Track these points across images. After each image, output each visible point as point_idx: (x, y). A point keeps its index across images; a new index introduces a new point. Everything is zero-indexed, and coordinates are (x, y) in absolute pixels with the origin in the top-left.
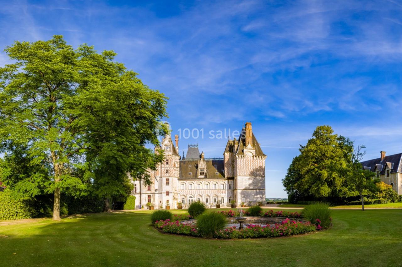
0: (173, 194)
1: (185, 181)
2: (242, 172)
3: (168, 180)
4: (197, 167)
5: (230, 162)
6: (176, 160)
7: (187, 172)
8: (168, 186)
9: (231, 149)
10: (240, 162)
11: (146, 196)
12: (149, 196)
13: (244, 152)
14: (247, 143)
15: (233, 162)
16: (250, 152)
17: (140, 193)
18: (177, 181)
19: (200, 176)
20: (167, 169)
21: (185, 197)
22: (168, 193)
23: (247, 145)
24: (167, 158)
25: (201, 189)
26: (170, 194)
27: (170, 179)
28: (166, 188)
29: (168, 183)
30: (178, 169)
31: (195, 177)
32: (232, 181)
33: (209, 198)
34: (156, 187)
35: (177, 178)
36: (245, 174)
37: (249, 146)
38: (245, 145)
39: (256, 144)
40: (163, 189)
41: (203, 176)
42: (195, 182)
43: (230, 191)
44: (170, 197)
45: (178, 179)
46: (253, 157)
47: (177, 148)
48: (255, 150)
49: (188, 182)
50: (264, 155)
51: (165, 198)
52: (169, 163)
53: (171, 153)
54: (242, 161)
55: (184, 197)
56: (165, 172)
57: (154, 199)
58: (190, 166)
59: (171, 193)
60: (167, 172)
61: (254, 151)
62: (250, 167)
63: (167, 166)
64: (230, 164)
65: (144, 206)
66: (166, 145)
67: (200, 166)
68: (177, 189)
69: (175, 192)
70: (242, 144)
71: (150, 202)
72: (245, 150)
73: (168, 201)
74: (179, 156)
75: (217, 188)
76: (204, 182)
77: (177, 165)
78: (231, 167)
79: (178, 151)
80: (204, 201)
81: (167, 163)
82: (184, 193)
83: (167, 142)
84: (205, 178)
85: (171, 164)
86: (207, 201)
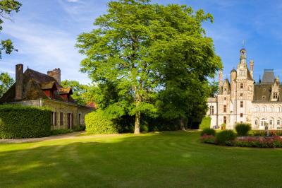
0: (247, 116)
1: (258, 104)
3: (242, 102)
4: (271, 91)
6: (250, 84)
7: (261, 96)
8: (242, 108)
11: (222, 117)
12: (225, 117)
17: (217, 115)
18: (251, 104)
19: (273, 100)
20: (241, 92)
22: (242, 115)
24: (242, 83)
25: (273, 111)
26: (244, 116)
27: (244, 101)
28: (240, 110)
29: (242, 106)
30: (252, 93)
31: (268, 100)
33: (280, 120)
34: (232, 109)
35: (250, 102)
40: (237, 111)
41: (276, 100)
42: (268, 105)
44: (244, 119)
45: (252, 102)
47: (251, 72)
49: (261, 105)
51: (239, 119)
53: (245, 78)
55: (257, 119)
57: (229, 120)
58: (265, 89)
60: (241, 95)
63: (242, 89)
66: (241, 70)
67: (273, 91)
68: (251, 111)
76: (276, 105)
77: (252, 89)
79: (252, 76)
80: (276, 123)
81: (242, 87)
82: (257, 115)
83: (241, 67)
84: (278, 101)
85: (245, 88)
86: (278, 123)
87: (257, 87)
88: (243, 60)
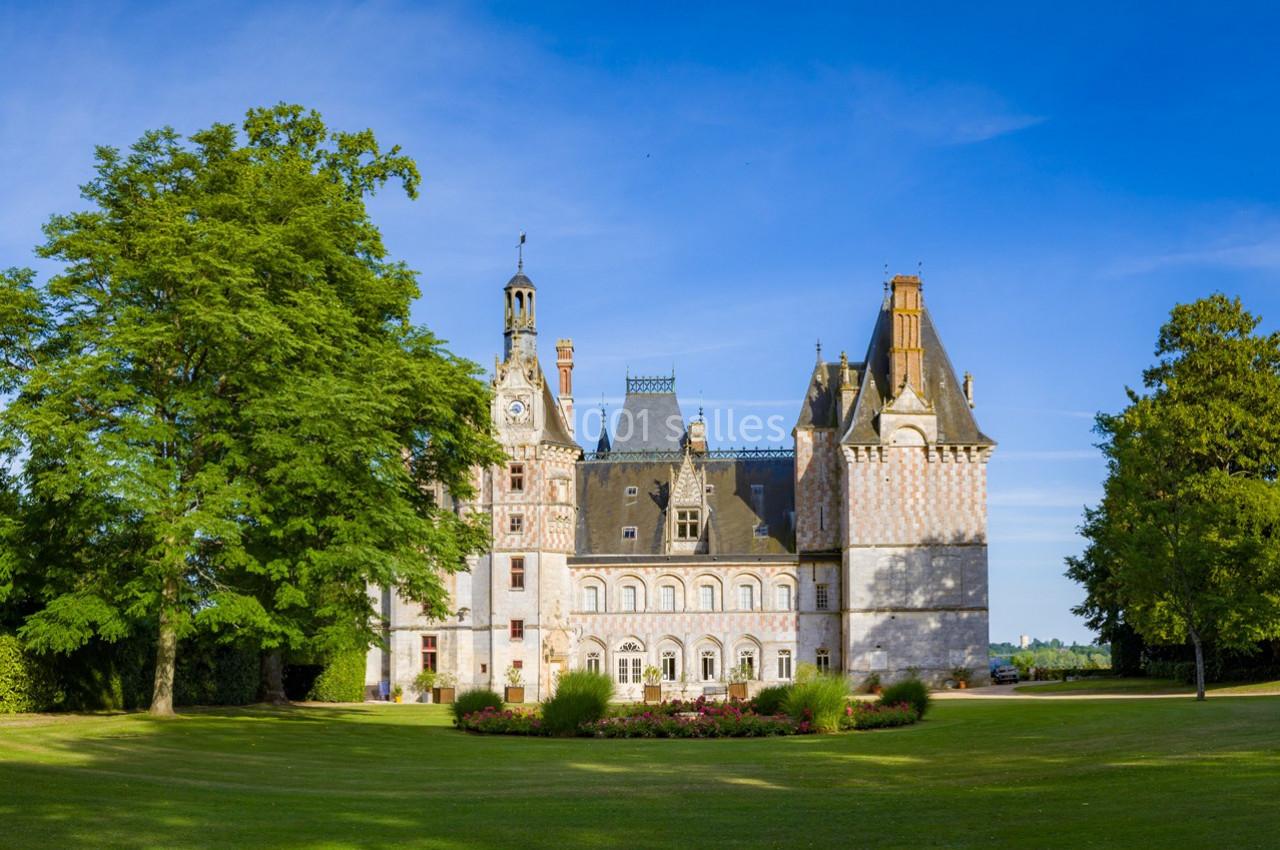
0: (544, 633)
1: (602, 572)
2: (874, 525)
3: (518, 563)
4: (663, 499)
5: (823, 474)
6: (560, 470)
7: (612, 526)
8: (518, 594)
9: (824, 411)
10: (862, 476)
11: (416, 639)
12: (430, 642)
13: (883, 428)
14: (898, 381)
15: (833, 476)
16: (913, 427)
17: (387, 626)
18: (566, 569)
19: (677, 547)
20: (515, 511)
21: (604, 645)
22: (517, 630)
23: (897, 390)
24: (519, 461)
25: (680, 606)
26: (527, 632)
27: (530, 559)
28: (509, 604)
29: (518, 581)
30: (571, 512)
31: (653, 552)
32: (831, 567)
33: (718, 652)
34: (465, 600)
35: (564, 558)
36: (889, 533)
37: (907, 398)
38: (886, 392)
39: (943, 384)
40: (496, 608)
41: (690, 546)
42: (652, 576)
43: (818, 619)
44: (528, 649)
45: (570, 561)
46: (926, 449)
48: (933, 418)
49: (614, 575)
50: (981, 437)
51: (505, 651)
52: (526, 484)
53: (536, 436)
54: (870, 472)
55: (596, 648)
56: (507, 524)
57: (453, 655)
58: (630, 492)
59: (536, 627)
60: (516, 524)
61: (929, 423)
62: (911, 502)
63: (518, 496)
64: (820, 487)
65: (404, 688)
67: (677, 497)
68: (565, 610)
69: (555, 622)
70: (873, 384)
71: (434, 669)
72: (884, 418)
73: (518, 664)
74: (573, 447)
75: (757, 604)
76: (693, 576)
77: (566, 493)
78: (827, 499)
79: (569, 423)
80: (695, 665)
81: (517, 484)
82: (599, 626)
83: (516, 380)
84: (703, 553)
85: (537, 486)
86: (707, 667)
87: (593, 480)
88: (521, 343)
